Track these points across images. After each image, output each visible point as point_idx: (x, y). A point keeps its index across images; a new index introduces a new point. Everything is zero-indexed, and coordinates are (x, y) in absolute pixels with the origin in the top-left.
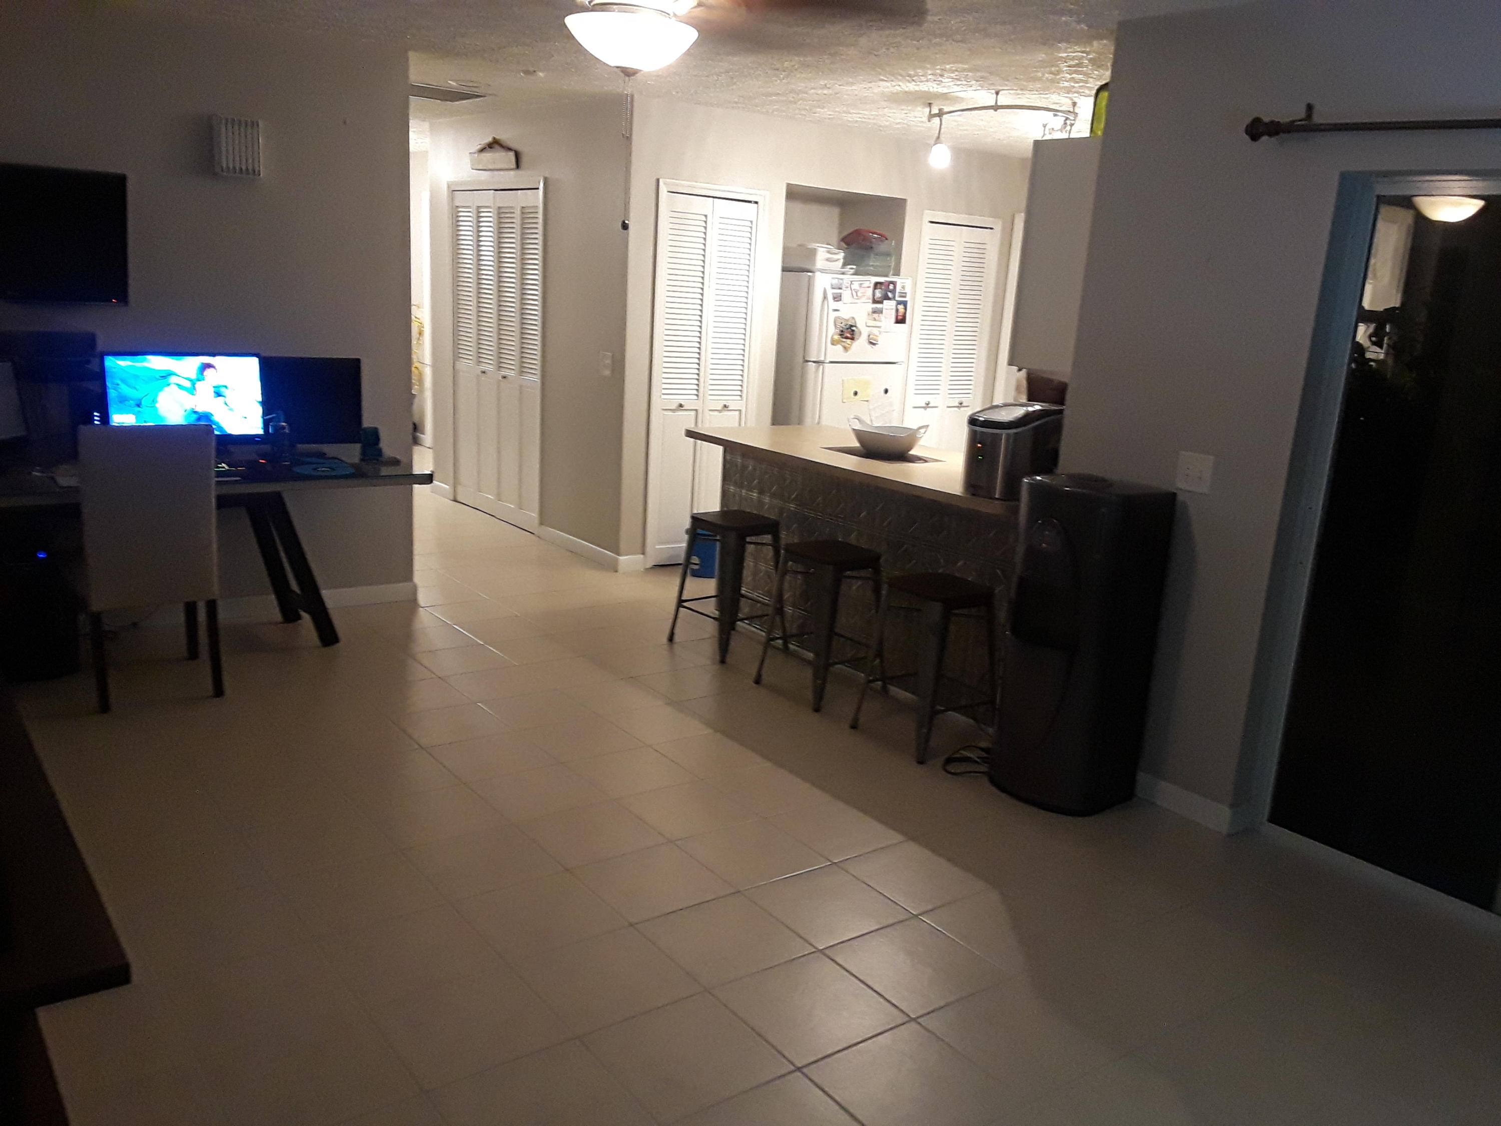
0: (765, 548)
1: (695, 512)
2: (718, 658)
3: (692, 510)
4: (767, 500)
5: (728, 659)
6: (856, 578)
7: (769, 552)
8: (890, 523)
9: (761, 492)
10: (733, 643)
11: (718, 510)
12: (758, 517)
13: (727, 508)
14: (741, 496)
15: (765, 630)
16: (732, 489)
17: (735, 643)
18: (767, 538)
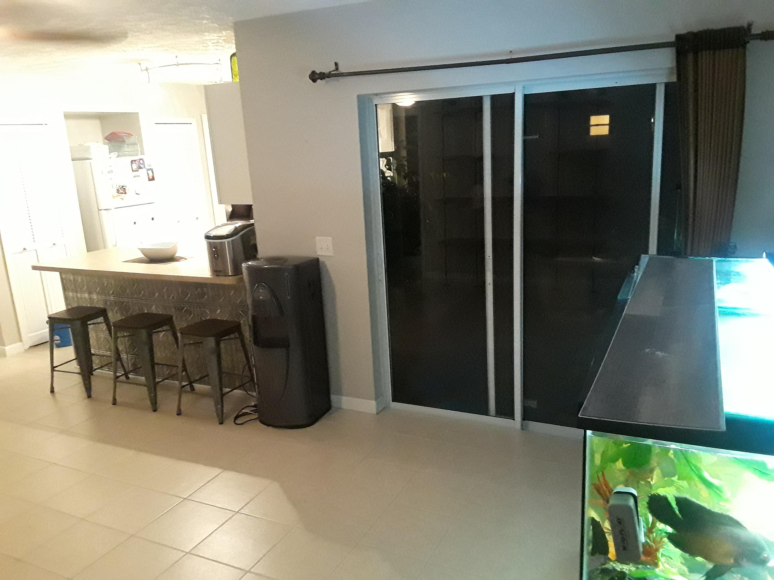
0: (100, 325)
1: (50, 313)
2: (85, 395)
3: (48, 312)
4: (95, 296)
5: (93, 395)
6: (160, 331)
7: (104, 327)
8: (173, 297)
9: (90, 293)
10: (93, 383)
11: (65, 309)
12: (91, 308)
13: (71, 306)
14: (77, 297)
15: (112, 371)
16: (71, 294)
17: (94, 382)
18: (101, 319)
